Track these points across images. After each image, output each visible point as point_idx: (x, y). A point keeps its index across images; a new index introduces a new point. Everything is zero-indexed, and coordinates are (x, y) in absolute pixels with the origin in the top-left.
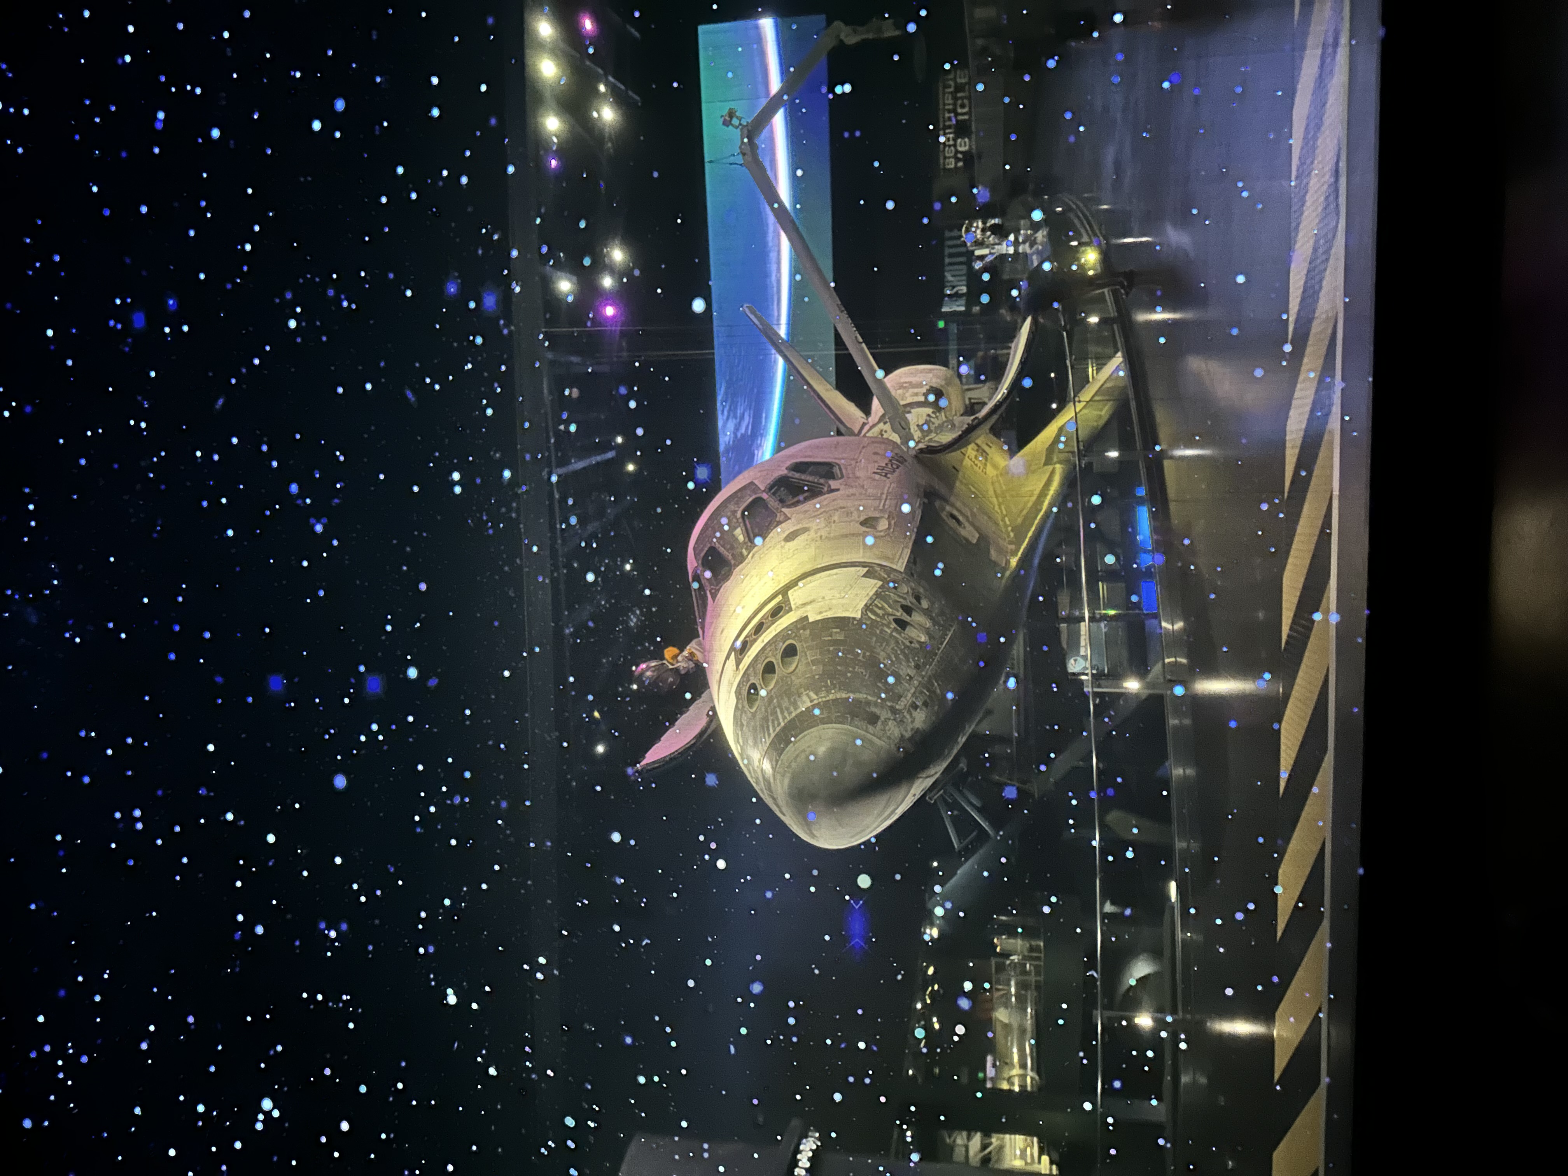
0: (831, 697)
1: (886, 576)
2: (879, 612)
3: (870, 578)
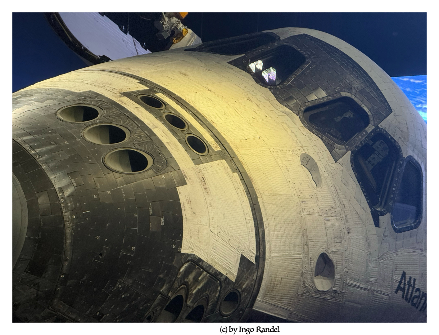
0: (67, 215)
1: (244, 287)
2: (191, 277)
3: (240, 266)
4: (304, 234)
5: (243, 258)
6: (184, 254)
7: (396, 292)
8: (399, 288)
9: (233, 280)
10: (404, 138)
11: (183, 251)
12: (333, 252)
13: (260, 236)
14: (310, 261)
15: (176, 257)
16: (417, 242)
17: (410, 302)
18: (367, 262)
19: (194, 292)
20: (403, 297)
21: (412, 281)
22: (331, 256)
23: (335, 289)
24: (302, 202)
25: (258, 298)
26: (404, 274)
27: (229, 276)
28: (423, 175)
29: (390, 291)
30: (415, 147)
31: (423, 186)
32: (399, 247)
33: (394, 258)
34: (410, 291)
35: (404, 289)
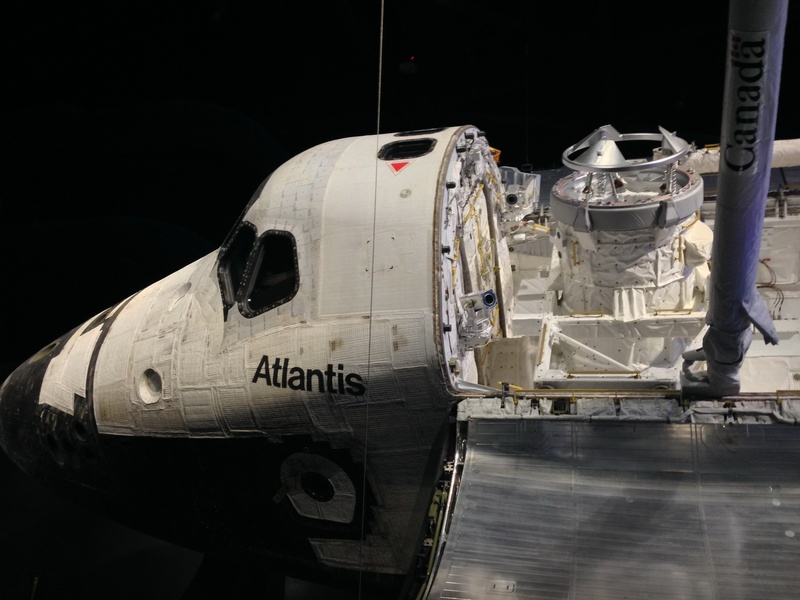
1: (82, 417)
4: (131, 359)
5: (76, 396)
6: (40, 405)
7: (255, 380)
8: (258, 375)
9: (73, 413)
10: (262, 216)
14: (134, 381)
16: (292, 315)
17: (288, 386)
18: (203, 362)
19: (54, 429)
20: (269, 383)
21: (282, 364)
22: (157, 370)
23: (166, 398)
24: (143, 331)
25: (96, 424)
26: (265, 359)
27: (69, 412)
28: (297, 239)
29: (241, 382)
30: (280, 217)
31: (298, 251)
32: (258, 331)
33: (247, 346)
34: (280, 372)
35: (267, 376)
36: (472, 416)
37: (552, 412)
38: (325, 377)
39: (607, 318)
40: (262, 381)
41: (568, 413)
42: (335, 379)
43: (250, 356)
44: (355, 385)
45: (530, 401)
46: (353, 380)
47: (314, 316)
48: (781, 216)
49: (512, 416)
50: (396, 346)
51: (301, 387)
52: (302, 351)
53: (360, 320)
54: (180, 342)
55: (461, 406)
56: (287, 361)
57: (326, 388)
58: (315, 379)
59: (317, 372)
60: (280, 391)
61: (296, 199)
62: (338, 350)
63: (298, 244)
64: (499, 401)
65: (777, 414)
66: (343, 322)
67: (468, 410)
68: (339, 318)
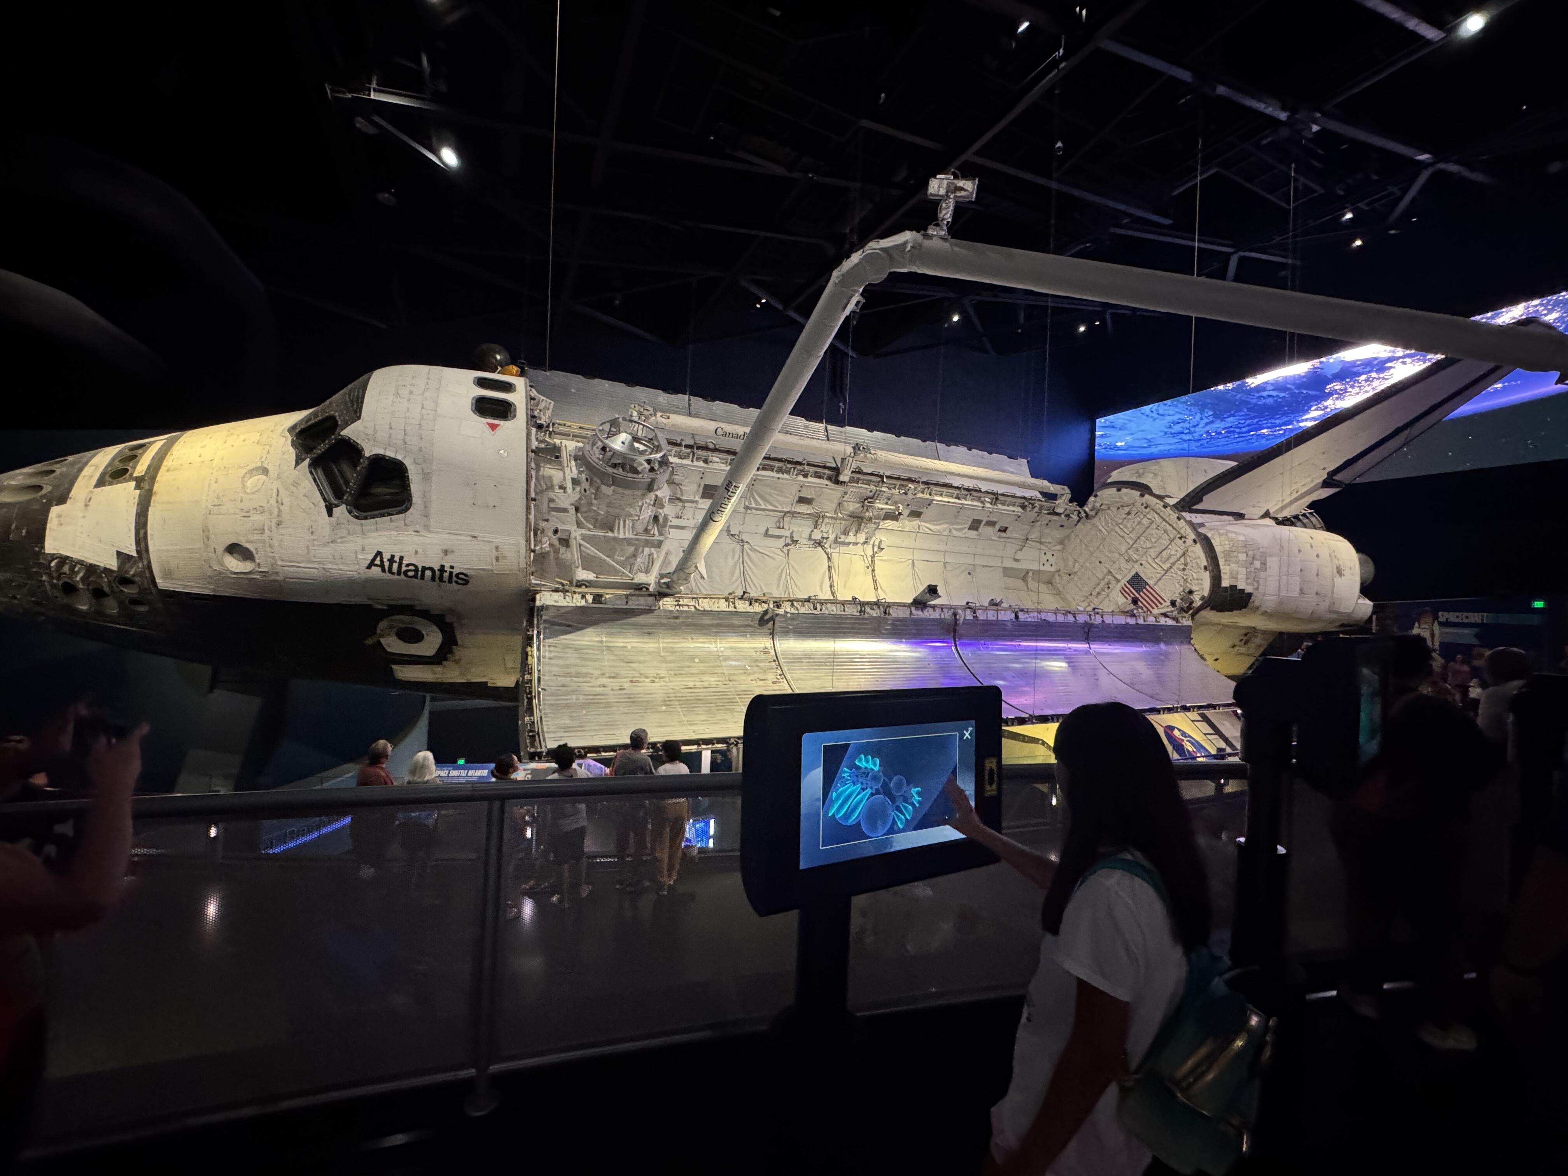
1: (132, 573)
2: (66, 569)
3: (118, 558)
4: (206, 530)
5: (119, 554)
6: (48, 554)
7: (369, 567)
8: (372, 564)
9: (115, 569)
10: (368, 439)
11: (47, 551)
12: (248, 542)
13: (141, 535)
14: (213, 550)
15: (41, 557)
16: (405, 525)
17: (402, 574)
18: (308, 547)
19: (78, 579)
20: (383, 570)
21: (397, 559)
22: (246, 546)
23: (261, 570)
24: (214, 506)
25: (157, 581)
26: (379, 554)
27: (107, 567)
28: (408, 468)
29: (356, 567)
30: (389, 445)
31: (410, 477)
32: (369, 531)
33: (359, 541)
34: (395, 566)
35: (382, 566)
36: (547, 603)
37: (593, 603)
38: (438, 573)
39: (610, 534)
40: (376, 570)
41: (601, 603)
42: (446, 575)
43: (363, 549)
44: (463, 579)
45: (580, 596)
46: (461, 576)
47: (427, 528)
48: (692, 461)
49: (571, 604)
50: (497, 559)
51: (415, 576)
52: (416, 552)
53: (468, 538)
54: (274, 526)
55: (538, 596)
56: (401, 558)
57: (437, 579)
58: (428, 573)
59: (431, 569)
60: (396, 577)
61: (405, 434)
62: (450, 557)
63: (409, 472)
64: (562, 595)
65: (697, 606)
66: (453, 537)
67: (545, 599)
68: (449, 533)
